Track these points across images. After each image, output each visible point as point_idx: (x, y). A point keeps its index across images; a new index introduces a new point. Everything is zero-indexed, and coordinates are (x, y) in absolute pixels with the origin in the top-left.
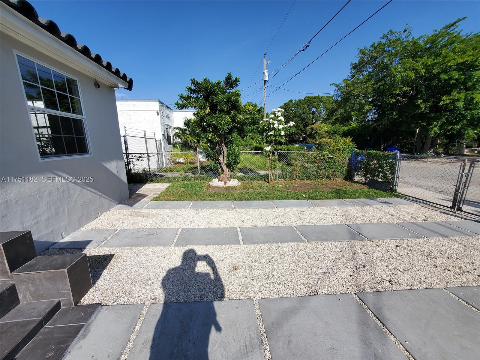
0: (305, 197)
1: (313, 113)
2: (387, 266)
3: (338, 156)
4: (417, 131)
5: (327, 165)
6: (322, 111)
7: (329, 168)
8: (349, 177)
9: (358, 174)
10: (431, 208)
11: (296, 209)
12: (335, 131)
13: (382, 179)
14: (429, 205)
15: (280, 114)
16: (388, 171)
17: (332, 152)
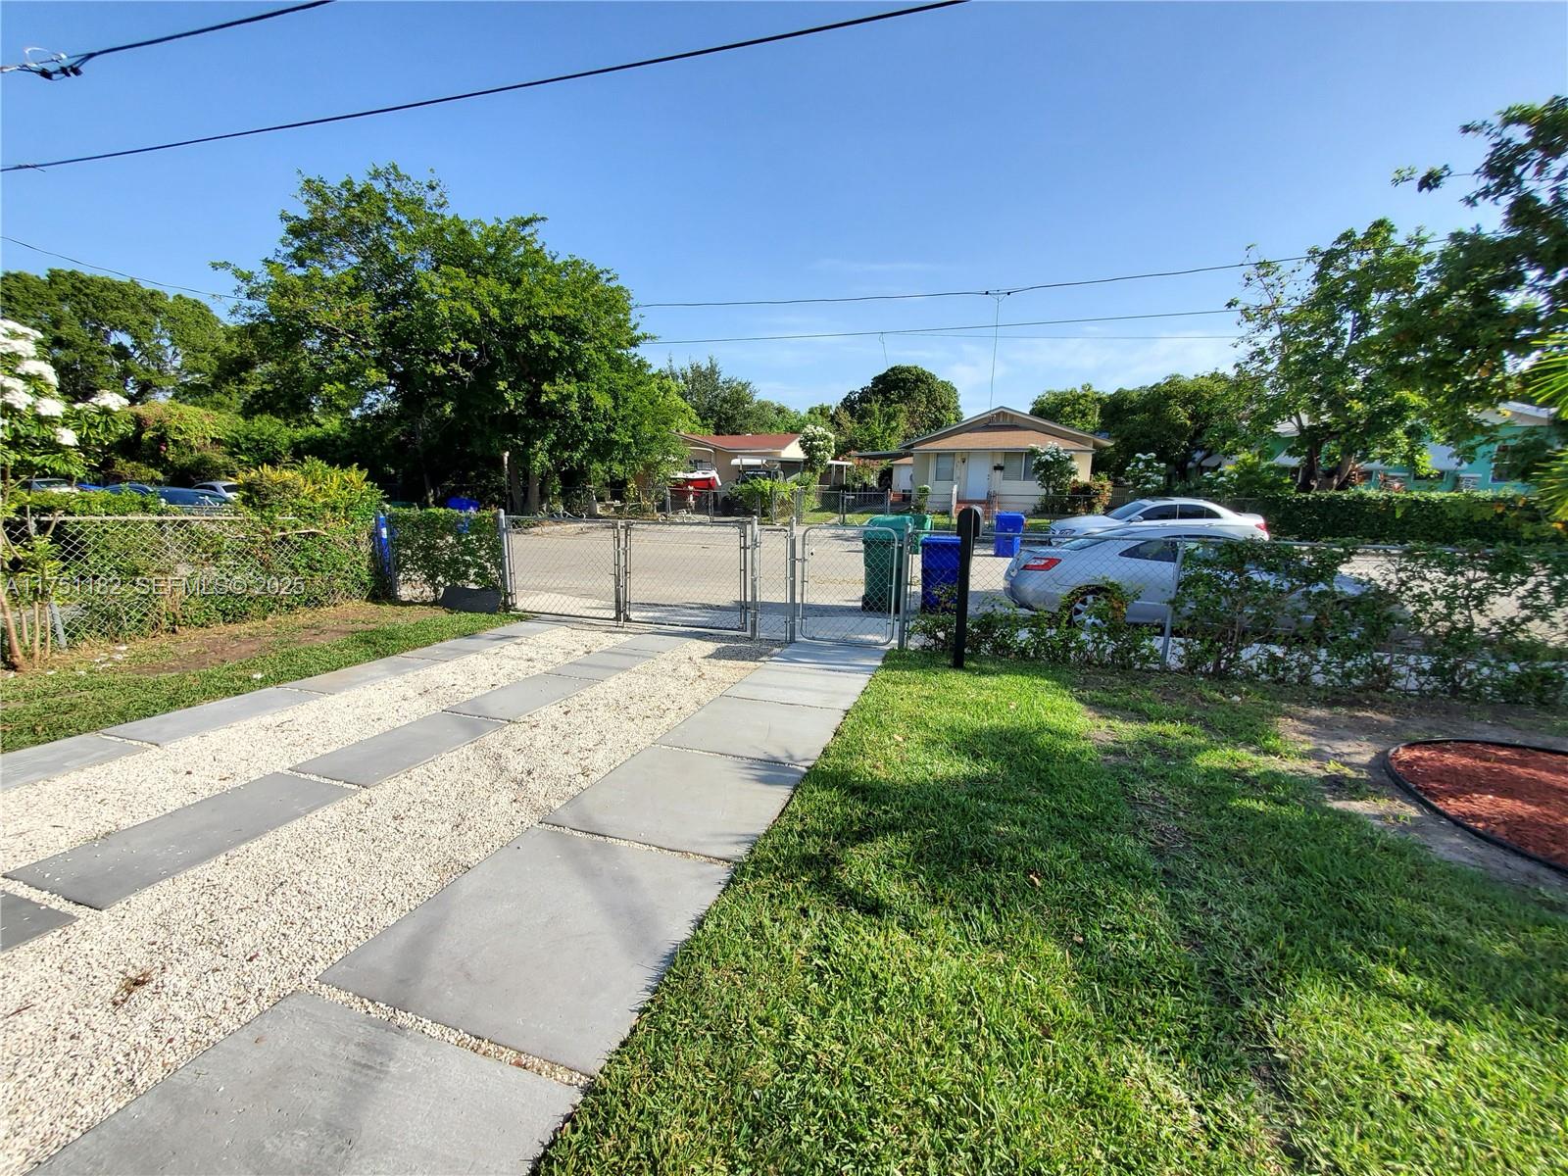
0: (262, 680)
1: (121, 352)
2: (567, 753)
3: (334, 529)
4: (506, 459)
5: (300, 561)
6: (170, 352)
7: (311, 568)
8: (382, 591)
9: (410, 579)
10: (587, 628)
11: (253, 722)
12: (257, 441)
13: (476, 583)
14: (581, 623)
16: (488, 561)
17: (310, 515)
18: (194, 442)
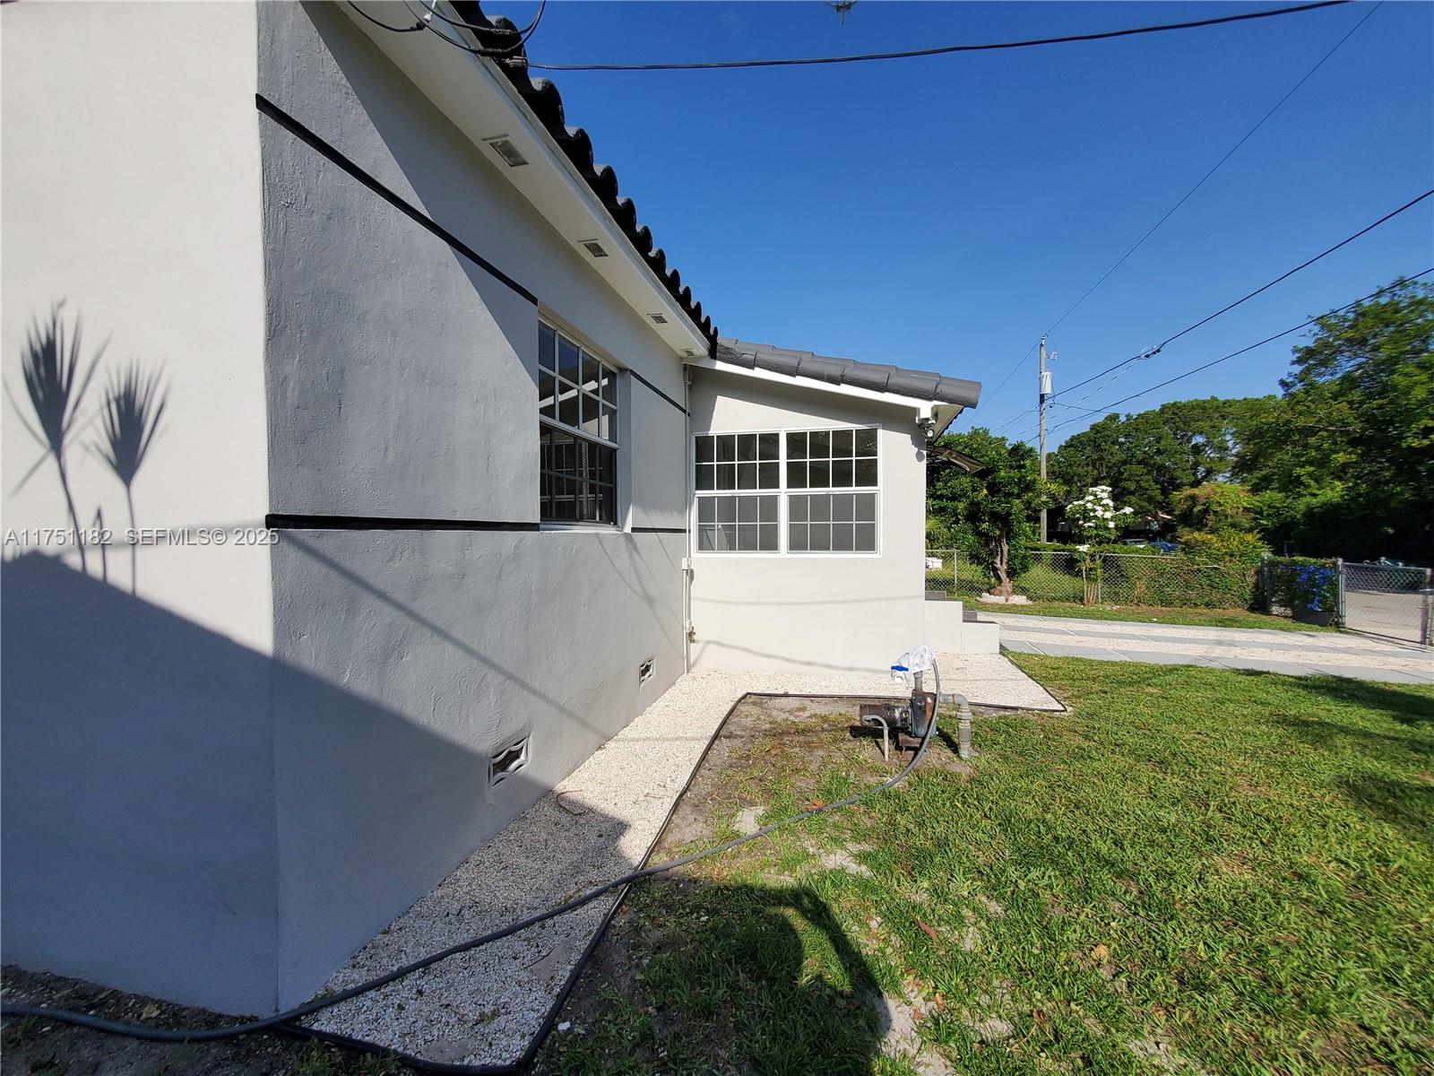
1: (1197, 450)
3: (1230, 567)
5: (1206, 582)
6: (1231, 444)
7: (1212, 586)
8: (1258, 605)
12: (1278, 508)
13: (1318, 605)
15: (1105, 495)
16: (1328, 593)
17: (1215, 558)
18: (1229, 512)
